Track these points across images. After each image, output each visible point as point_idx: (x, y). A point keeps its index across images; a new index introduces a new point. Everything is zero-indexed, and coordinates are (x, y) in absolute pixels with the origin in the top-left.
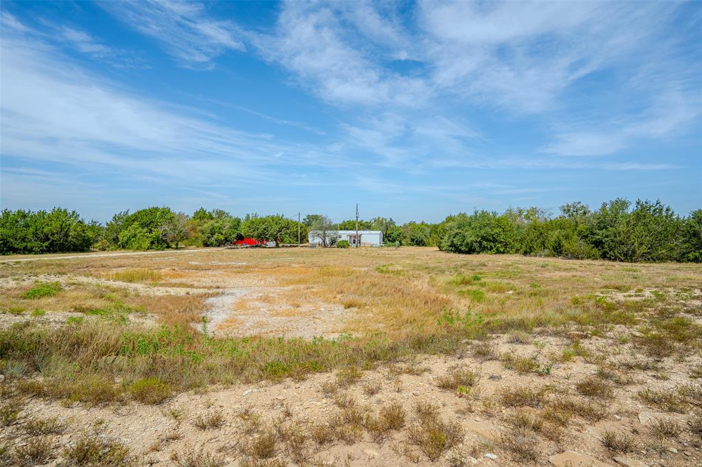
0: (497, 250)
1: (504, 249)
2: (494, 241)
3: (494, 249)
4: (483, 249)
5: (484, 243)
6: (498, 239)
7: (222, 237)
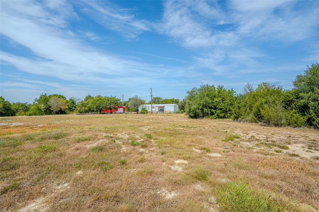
0: (218, 115)
1: (225, 114)
2: (215, 108)
3: (216, 115)
4: (205, 115)
5: (205, 110)
6: (218, 106)
7: (87, 109)
